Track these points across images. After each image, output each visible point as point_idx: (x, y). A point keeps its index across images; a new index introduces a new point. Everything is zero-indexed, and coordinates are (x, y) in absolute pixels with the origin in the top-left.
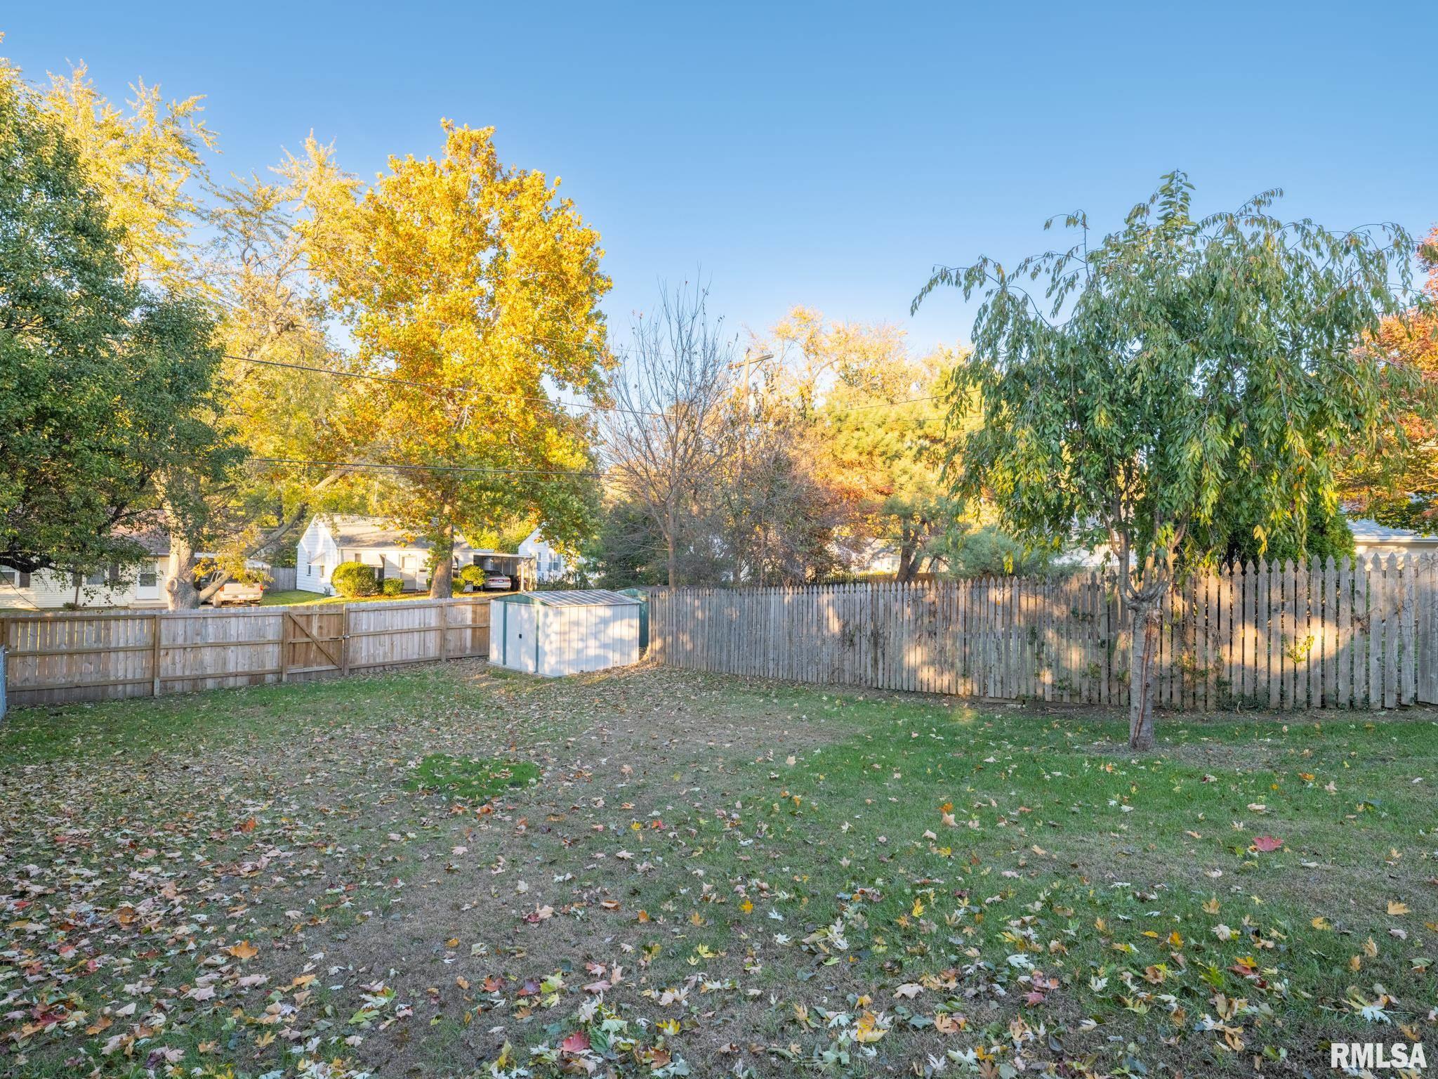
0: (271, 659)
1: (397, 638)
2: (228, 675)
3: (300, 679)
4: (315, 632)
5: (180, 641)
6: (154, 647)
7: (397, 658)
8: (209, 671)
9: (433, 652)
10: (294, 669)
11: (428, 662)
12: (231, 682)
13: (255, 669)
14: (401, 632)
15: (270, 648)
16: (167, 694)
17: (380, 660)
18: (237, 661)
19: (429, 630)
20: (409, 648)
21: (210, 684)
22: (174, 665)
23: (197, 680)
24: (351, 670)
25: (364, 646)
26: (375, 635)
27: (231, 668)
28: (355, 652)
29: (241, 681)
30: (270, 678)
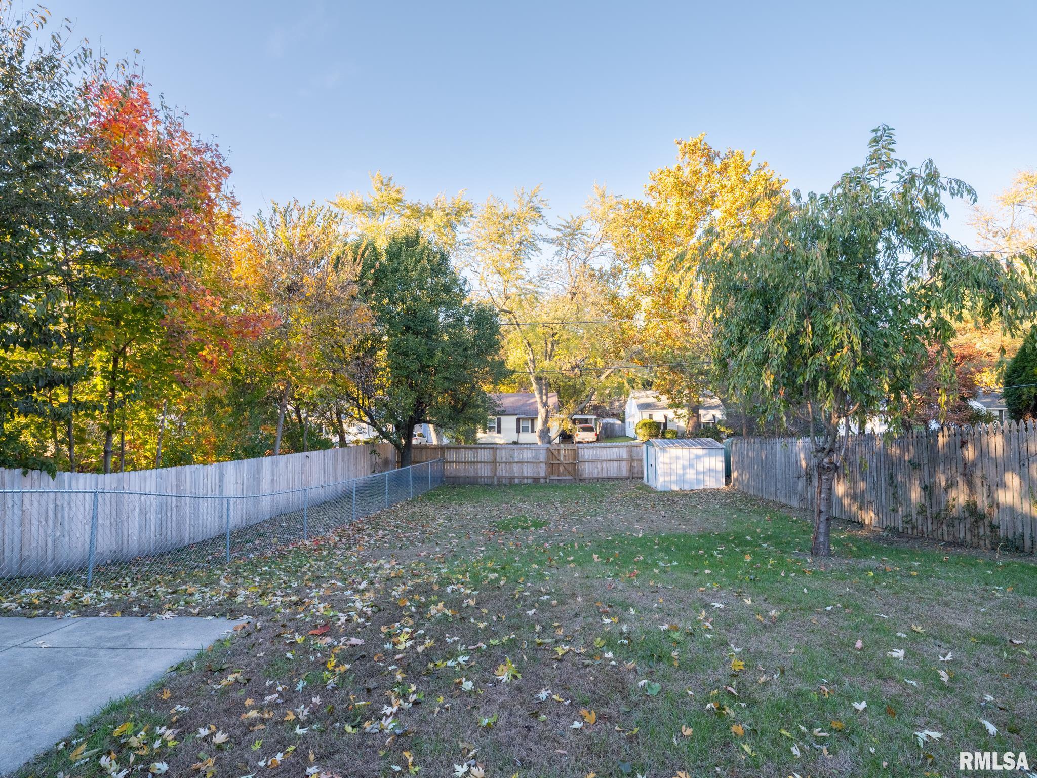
0: (542, 470)
1: (604, 464)
2: (524, 478)
3: (556, 482)
4: (562, 458)
5: (504, 460)
6: (494, 462)
7: (605, 475)
8: (516, 475)
9: (625, 473)
10: (552, 477)
11: (622, 479)
12: (525, 481)
13: (536, 475)
14: (606, 461)
15: (542, 465)
16: (500, 484)
17: (595, 476)
18: (528, 471)
19: (623, 460)
20: (611, 470)
21: (517, 481)
22: (503, 471)
23: (511, 478)
24: (581, 480)
25: (587, 467)
26: (593, 461)
27: (525, 474)
28: (583, 470)
29: (530, 481)
30: (542, 481)
